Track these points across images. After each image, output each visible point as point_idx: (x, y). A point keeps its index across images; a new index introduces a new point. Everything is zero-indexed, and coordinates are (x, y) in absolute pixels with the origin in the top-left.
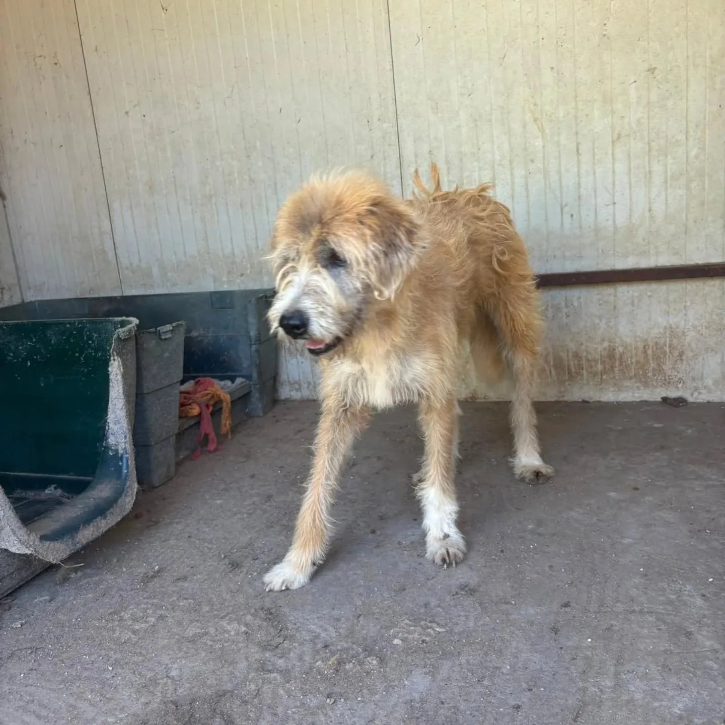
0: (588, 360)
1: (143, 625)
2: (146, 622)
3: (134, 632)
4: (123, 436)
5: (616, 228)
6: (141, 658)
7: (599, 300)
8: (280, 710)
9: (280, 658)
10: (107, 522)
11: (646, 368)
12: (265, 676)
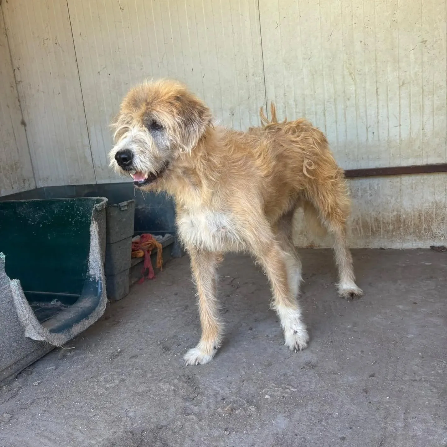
0: (384, 223)
1: (111, 385)
2: (114, 383)
3: (107, 389)
4: (99, 269)
5: (401, 140)
6: (111, 405)
7: (391, 185)
8: (196, 438)
9: (196, 406)
10: (89, 322)
11: (420, 228)
12: (187, 417)
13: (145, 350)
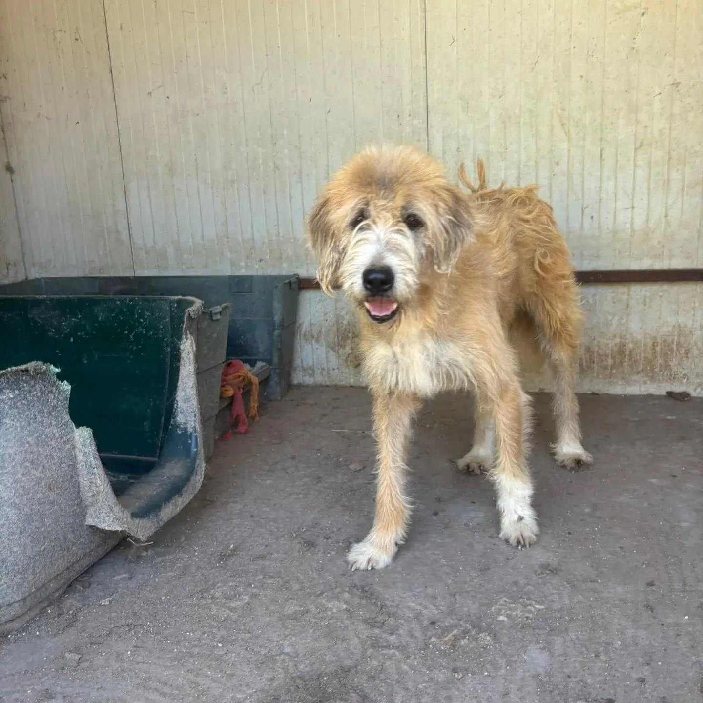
0: (599, 355)
1: (238, 603)
2: (240, 600)
3: (232, 609)
4: (193, 414)
5: (633, 231)
6: (248, 636)
7: (613, 298)
8: (410, 684)
9: (392, 634)
10: (182, 501)
11: (653, 364)
12: (384, 652)
13: (275, 546)
